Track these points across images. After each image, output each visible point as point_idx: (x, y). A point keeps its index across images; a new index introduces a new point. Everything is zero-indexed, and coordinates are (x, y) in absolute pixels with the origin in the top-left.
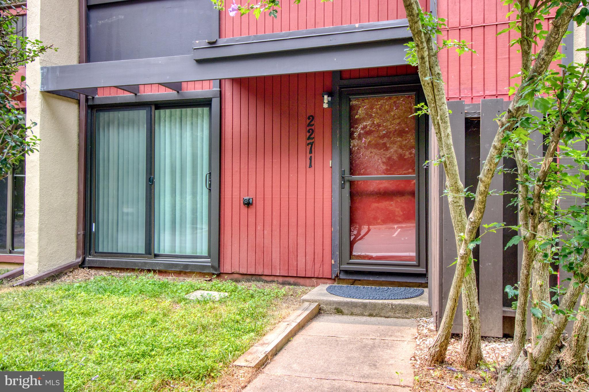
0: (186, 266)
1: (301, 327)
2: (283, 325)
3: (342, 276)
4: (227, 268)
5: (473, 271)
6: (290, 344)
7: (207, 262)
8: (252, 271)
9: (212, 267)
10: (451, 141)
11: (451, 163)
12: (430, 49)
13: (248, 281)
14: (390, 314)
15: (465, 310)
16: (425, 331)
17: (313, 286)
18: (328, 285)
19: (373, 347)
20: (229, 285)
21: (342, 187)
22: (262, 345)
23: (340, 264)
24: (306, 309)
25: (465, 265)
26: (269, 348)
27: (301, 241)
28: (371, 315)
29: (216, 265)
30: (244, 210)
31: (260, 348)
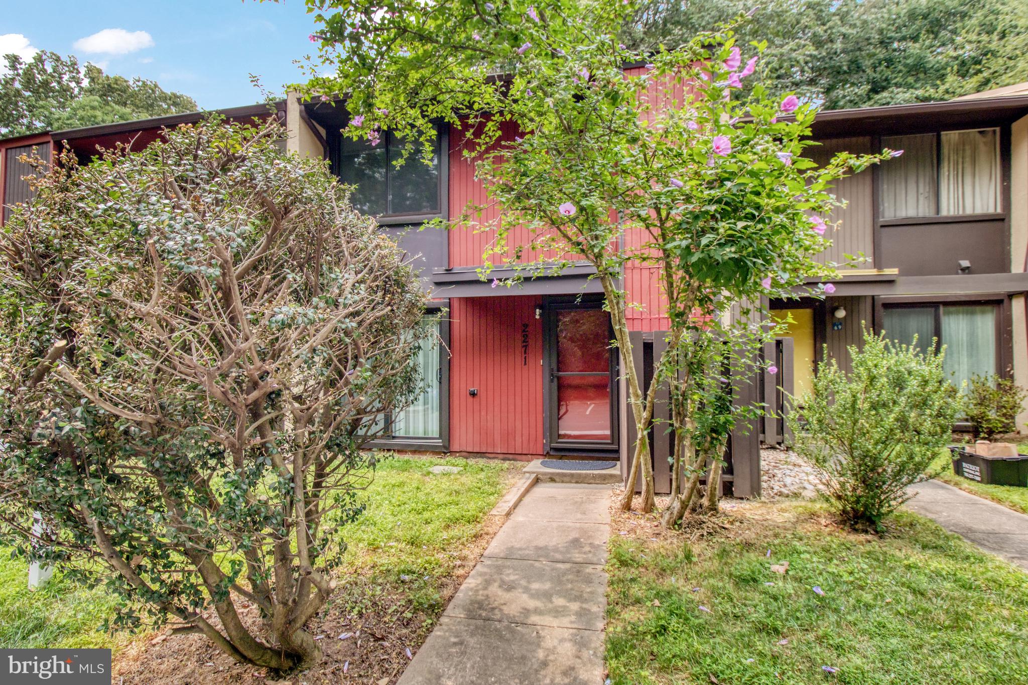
0: (421, 446)
1: (527, 491)
2: (515, 489)
3: (552, 453)
4: (455, 447)
5: (648, 448)
6: (522, 503)
7: (439, 443)
8: (477, 450)
9: (444, 447)
10: (633, 365)
11: (633, 378)
12: (618, 308)
13: (476, 457)
14: (591, 481)
15: (643, 474)
16: (618, 492)
17: (529, 461)
18: (540, 461)
19: (582, 502)
20: (461, 461)
21: (552, 381)
22: (505, 502)
23: (551, 442)
24: (528, 478)
25: (643, 444)
26: (511, 504)
27: (518, 424)
28: (577, 482)
29: (447, 444)
30: (470, 399)
31: (505, 504)
